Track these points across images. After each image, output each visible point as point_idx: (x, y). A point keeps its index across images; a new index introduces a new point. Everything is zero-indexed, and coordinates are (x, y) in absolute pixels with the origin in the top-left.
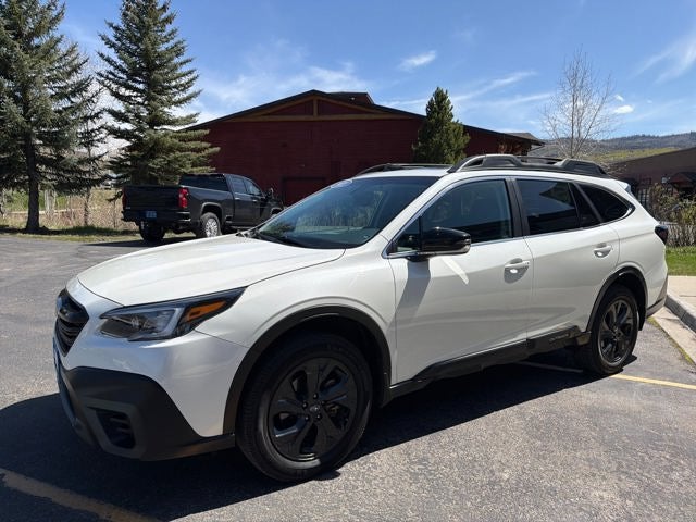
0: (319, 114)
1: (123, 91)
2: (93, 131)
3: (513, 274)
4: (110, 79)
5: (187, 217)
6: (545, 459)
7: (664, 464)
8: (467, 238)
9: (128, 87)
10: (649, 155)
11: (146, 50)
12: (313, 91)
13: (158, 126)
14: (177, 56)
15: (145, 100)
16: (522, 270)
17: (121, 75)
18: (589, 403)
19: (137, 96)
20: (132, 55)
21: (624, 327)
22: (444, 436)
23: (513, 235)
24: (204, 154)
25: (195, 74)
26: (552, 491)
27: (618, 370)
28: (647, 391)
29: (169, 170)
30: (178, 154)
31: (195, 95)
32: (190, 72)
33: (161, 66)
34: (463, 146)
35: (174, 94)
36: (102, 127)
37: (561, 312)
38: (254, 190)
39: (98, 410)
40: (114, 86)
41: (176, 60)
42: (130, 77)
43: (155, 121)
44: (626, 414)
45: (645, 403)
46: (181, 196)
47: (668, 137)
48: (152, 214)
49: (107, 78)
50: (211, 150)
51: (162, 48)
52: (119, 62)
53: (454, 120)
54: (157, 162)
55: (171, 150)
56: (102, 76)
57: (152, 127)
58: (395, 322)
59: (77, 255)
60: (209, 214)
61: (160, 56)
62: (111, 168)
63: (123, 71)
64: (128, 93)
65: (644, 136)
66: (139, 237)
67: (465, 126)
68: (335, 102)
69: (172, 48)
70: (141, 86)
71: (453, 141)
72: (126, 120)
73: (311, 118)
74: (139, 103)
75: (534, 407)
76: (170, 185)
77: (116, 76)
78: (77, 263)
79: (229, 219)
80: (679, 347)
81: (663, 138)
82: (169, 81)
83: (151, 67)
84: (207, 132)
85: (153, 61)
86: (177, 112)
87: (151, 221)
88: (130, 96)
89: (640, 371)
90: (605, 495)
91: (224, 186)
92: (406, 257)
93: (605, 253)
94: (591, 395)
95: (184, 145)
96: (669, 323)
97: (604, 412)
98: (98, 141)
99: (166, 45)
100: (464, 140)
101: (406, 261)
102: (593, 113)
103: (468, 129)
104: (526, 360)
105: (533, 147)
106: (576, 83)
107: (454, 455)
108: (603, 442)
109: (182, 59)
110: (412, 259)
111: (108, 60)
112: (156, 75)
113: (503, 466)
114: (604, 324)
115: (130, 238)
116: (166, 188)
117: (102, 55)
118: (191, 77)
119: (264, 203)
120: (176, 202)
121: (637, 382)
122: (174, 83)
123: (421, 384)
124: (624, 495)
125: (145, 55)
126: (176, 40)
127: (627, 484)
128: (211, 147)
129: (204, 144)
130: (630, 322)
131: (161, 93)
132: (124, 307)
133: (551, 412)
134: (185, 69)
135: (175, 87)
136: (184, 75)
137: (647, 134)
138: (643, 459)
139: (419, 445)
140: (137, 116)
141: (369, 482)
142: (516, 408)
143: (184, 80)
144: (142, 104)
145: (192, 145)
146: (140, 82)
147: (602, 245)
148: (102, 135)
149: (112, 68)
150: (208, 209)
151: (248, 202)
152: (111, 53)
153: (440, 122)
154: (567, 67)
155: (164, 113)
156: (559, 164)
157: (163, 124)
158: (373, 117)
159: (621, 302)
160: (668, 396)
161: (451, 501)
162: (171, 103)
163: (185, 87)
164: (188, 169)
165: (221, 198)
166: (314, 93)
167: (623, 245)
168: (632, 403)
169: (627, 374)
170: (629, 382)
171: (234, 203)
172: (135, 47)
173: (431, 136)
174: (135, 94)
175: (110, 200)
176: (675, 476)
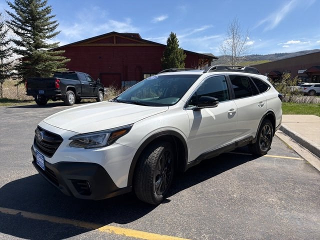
0: (116, 43)
1: (20, 31)
2: (5, 50)
3: (231, 115)
4: (13, 25)
5: (60, 93)
6: (248, 188)
7: (292, 187)
8: (217, 100)
9: (23, 29)
10: (259, 63)
11: (32, 10)
12: (114, 32)
13: (39, 48)
14: (48, 13)
15: (32, 35)
16: (234, 113)
17: (19, 23)
18: (258, 166)
19: (27, 34)
20: (24, 12)
21: (268, 136)
22: (206, 183)
23: (229, 99)
24: (62, 62)
25: (57, 23)
26: (254, 200)
27: (266, 153)
28: (279, 161)
29: (46, 70)
30: (50, 62)
31: (57, 33)
32: (55, 22)
33: (40, 18)
34: (183, 59)
35: (47, 33)
36: (10, 49)
37: (244, 131)
38: (89, 79)
39: (72, 180)
40: (16, 28)
41: (47, 16)
42: (23, 23)
43: (38, 46)
44: (272, 170)
45: (279, 165)
46: (56, 83)
47: (266, 55)
48: (42, 92)
49: (12, 24)
50: (66, 60)
51: (40, 9)
52: (18, 16)
53: (179, 47)
54: (40, 67)
55: (46, 60)
56: (9, 23)
57: (36, 49)
58: (190, 137)
59: (6, 113)
60: (70, 91)
61: (38, 14)
62: (16, 69)
63: (20, 21)
64: (23, 32)
65: (256, 55)
66: (34, 103)
67: (184, 51)
68: (124, 37)
69: (45, 10)
70: (29, 28)
71: (179, 57)
72: (23, 45)
73: (113, 45)
74: (29, 37)
75: (238, 169)
76: (47, 77)
77: (16, 23)
78: (8, 116)
79: (79, 93)
80: (285, 143)
81: (264, 56)
82: (44, 26)
83: (34, 19)
84: (64, 51)
85: (35, 16)
86: (48, 42)
87: (41, 95)
88: (24, 33)
89: (273, 153)
90: (273, 200)
91: (76, 77)
92: (192, 109)
93: (262, 106)
94: (258, 164)
95: (53, 58)
96: (279, 134)
97: (265, 169)
98: (8, 55)
99: (42, 8)
100: (184, 57)
101: (192, 111)
102: (241, 45)
103: (185, 52)
104: (232, 151)
105: (214, 60)
106: (234, 32)
107: (213, 189)
108: (267, 181)
109: (50, 15)
110: (195, 110)
111: (12, 15)
112: (37, 23)
113: (233, 192)
114: (261, 135)
115: (29, 104)
116: (45, 79)
117: (8, 12)
118: (55, 24)
119: (95, 85)
120: (54, 86)
121: (274, 157)
122: (46, 27)
123: (198, 162)
124: (281, 199)
125: (31, 13)
126: (46, 6)
127: (281, 196)
128: (66, 59)
129: (63, 57)
130: (270, 133)
131: (40, 32)
132: (81, 134)
133: (245, 171)
134: (51, 20)
135: (47, 29)
136: (51, 23)
137: (258, 54)
138: (283, 186)
139: (198, 187)
140: (28, 43)
141: (183, 202)
142: (231, 170)
143: (51, 26)
144: (30, 37)
145: (57, 58)
146: (29, 27)
147: (261, 103)
148: (10, 53)
149: (14, 19)
150: (69, 89)
151: (87, 85)
152: (13, 11)
153: (173, 48)
154: (230, 25)
155: (42, 42)
156: (243, 69)
157: (42, 47)
158: (142, 45)
159: (267, 125)
160: (287, 162)
161: (217, 207)
162: (45, 37)
163: (52, 29)
164: (55, 70)
165: (75, 83)
166: (114, 33)
167: (268, 102)
168: (275, 165)
169: (270, 155)
170: (271, 158)
171: (81, 86)
172: (25, 9)
173: (169, 54)
174: (26, 32)
175: (15, 85)
176: (297, 191)
